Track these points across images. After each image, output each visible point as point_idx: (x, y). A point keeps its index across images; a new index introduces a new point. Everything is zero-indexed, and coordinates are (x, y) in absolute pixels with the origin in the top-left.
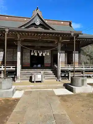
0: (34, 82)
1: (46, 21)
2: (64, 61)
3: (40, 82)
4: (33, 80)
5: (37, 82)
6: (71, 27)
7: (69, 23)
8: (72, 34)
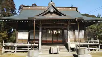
0: (52, 53)
1: (58, 8)
2: (73, 38)
3: (57, 53)
4: (51, 52)
5: (54, 53)
6: (78, 11)
7: (75, 9)
8: (76, 19)
